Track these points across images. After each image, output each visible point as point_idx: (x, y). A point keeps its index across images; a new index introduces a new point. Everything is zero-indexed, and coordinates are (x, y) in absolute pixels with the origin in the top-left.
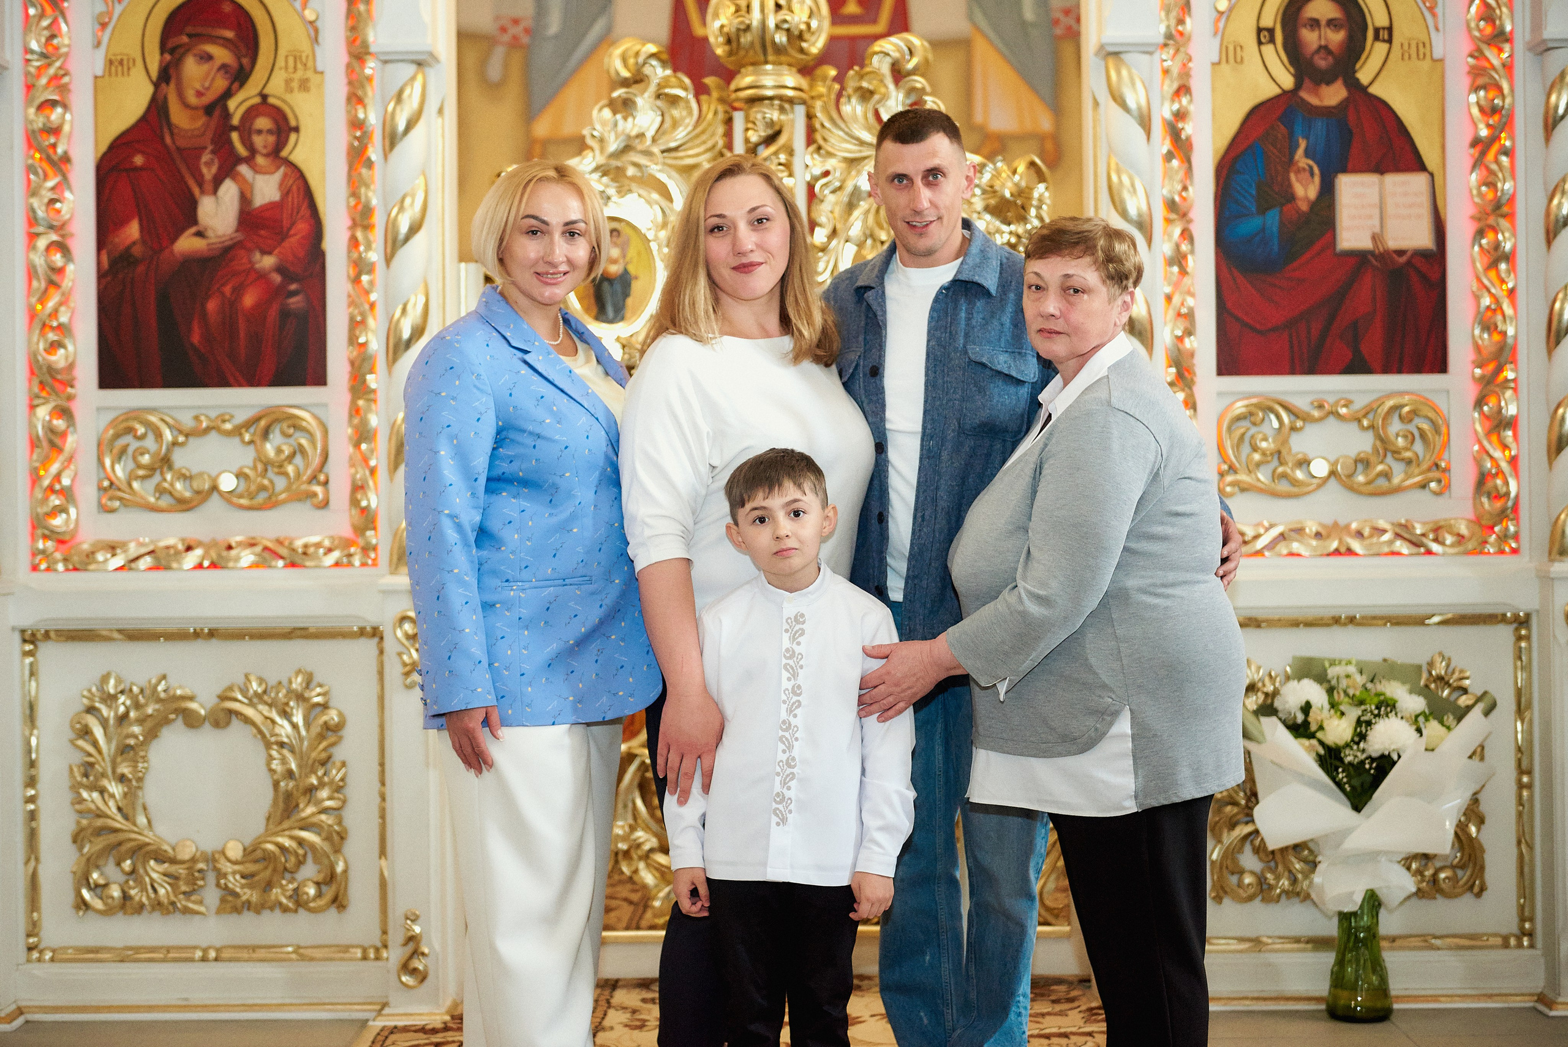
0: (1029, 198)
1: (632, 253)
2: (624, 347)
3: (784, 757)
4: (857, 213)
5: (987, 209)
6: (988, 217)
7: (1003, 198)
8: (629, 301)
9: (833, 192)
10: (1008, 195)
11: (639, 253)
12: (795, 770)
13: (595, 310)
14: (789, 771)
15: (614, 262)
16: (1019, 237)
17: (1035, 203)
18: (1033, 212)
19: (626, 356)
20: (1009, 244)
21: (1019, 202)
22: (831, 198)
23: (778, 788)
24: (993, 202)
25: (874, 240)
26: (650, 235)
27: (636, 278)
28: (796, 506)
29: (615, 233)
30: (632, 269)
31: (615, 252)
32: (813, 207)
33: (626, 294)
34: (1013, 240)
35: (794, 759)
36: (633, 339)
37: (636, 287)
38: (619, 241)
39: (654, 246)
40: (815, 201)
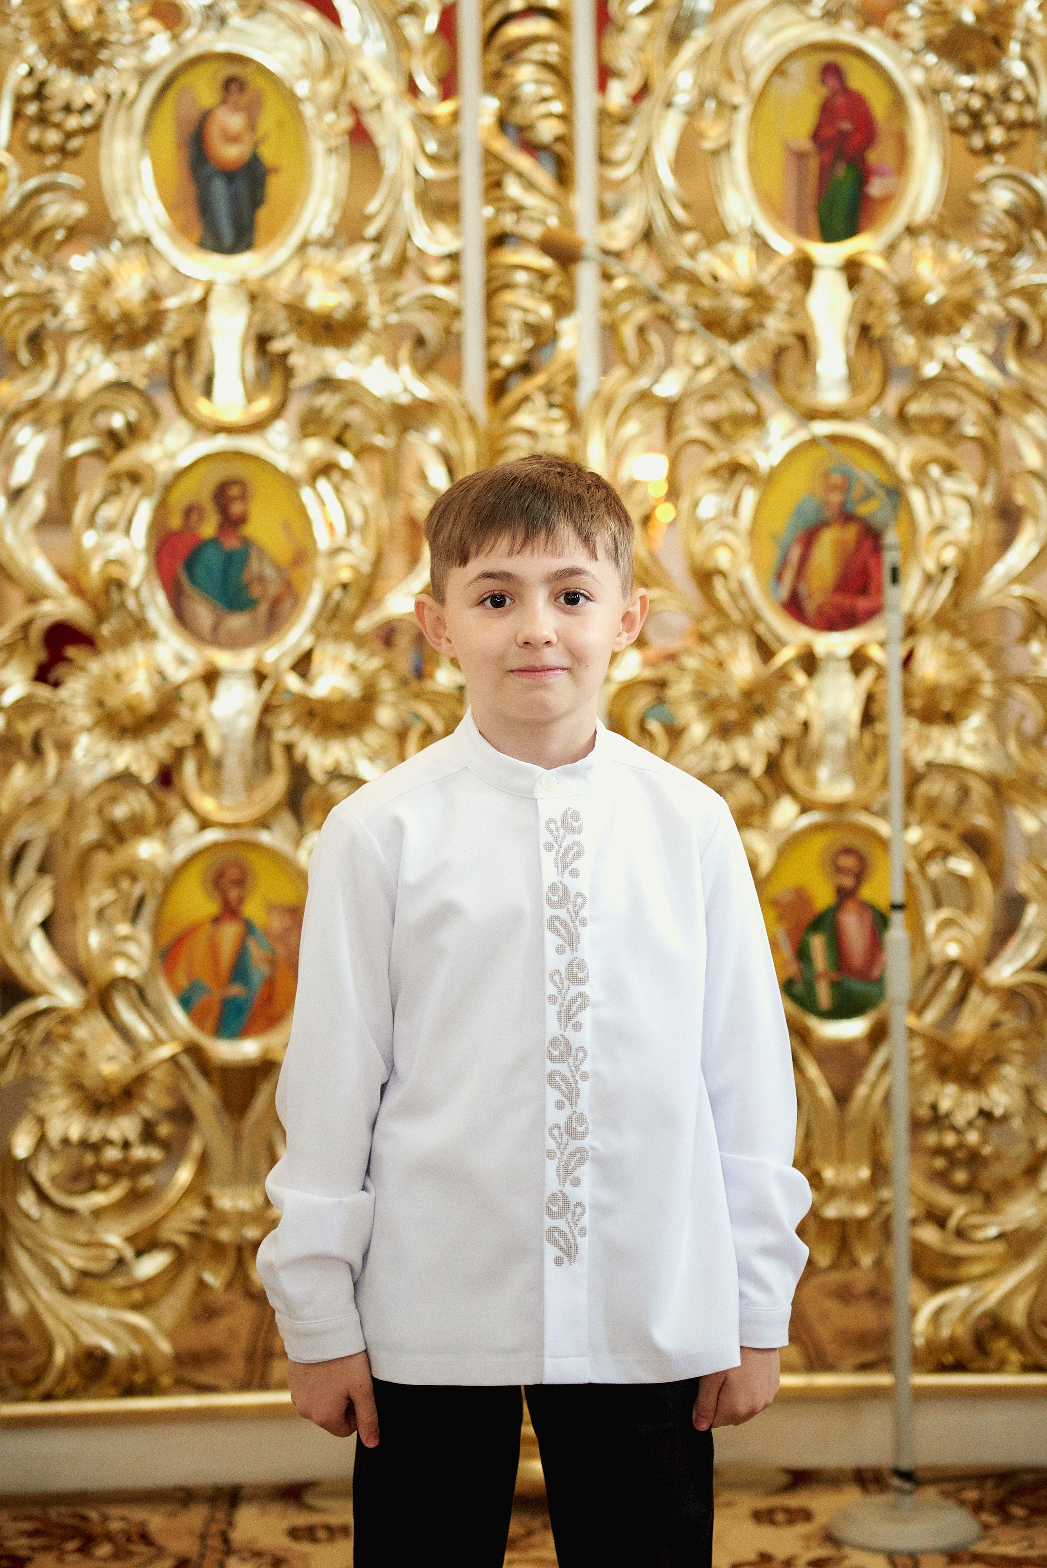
0: (1008, 25)
1: (267, 122)
2: (253, 298)
3: (560, 1117)
4: (689, 50)
5: (930, 45)
6: (931, 59)
7: (959, 24)
8: (263, 215)
9: (645, 12)
10: (968, 17)
11: (281, 125)
12: (586, 1143)
13: (198, 231)
14: (574, 1145)
15: (232, 139)
16: (987, 97)
17: (1018, 34)
18: (1014, 48)
19: (257, 318)
20: (967, 110)
21: (990, 29)
22: (641, 26)
23: (552, 1184)
24: (940, 31)
25: (721, 103)
26: (302, 89)
27: (275, 170)
28: (572, 583)
29: (234, 87)
30: (268, 154)
31: (233, 121)
32: (608, 41)
33: (257, 198)
34: (976, 103)
35: (581, 1119)
36: (271, 283)
37: (275, 186)
38: (244, 99)
39: (308, 110)
40: (610, 29)
